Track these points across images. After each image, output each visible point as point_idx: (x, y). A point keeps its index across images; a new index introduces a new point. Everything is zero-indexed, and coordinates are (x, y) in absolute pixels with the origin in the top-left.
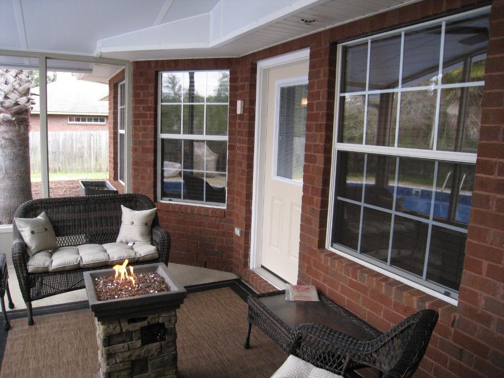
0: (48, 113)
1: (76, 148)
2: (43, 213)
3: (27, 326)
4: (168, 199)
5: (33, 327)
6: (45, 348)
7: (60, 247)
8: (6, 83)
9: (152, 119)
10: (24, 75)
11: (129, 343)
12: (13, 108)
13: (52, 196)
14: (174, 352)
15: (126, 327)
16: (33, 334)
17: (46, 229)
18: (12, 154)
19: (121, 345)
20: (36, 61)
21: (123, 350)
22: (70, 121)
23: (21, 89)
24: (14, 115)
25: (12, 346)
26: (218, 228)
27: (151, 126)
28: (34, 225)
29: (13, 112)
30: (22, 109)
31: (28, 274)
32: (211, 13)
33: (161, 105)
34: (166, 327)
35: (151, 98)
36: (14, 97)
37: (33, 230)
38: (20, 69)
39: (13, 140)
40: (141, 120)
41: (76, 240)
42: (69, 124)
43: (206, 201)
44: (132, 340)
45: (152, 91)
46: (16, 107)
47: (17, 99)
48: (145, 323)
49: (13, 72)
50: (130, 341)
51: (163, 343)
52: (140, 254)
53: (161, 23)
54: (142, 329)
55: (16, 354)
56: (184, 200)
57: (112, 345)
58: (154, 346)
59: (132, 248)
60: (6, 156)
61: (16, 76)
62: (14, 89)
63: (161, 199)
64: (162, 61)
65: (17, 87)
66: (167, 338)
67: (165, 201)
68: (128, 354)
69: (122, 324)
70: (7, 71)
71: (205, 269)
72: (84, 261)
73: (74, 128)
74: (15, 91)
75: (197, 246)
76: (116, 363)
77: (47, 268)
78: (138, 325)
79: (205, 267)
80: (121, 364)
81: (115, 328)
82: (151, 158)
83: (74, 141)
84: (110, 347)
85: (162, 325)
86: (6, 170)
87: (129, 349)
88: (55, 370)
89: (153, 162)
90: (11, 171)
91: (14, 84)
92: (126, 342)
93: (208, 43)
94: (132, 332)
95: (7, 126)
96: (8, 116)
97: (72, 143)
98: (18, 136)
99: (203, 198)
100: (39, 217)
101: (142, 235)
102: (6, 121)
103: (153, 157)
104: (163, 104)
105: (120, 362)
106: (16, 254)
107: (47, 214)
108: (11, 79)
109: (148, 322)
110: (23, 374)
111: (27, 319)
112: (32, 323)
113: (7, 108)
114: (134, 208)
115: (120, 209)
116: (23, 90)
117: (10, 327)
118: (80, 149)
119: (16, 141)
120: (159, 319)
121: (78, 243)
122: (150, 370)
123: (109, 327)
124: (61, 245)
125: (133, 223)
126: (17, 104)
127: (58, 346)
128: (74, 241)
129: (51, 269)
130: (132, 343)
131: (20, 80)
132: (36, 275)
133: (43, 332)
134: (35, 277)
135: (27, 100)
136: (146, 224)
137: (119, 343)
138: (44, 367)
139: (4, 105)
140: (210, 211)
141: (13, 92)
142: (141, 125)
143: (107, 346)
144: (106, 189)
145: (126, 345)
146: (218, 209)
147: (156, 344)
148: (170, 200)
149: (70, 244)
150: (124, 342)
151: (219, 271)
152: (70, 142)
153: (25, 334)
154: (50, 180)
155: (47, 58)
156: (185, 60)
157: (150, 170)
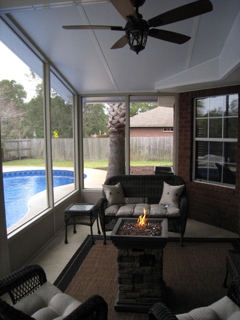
0: (130, 126)
1: (166, 147)
2: (119, 183)
3: (102, 245)
4: (199, 180)
5: (105, 246)
6: (106, 258)
7: (127, 203)
8: (113, 111)
9: (190, 129)
10: (122, 106)
11: (132, 263)
12: (117, 124)
13: (131, 174)
14: (160, 275)
15: (131, 253)
16: (104, 249)
17: (118, 193)
18: (115, 150)
19: (127, 263)
20: (124, 98)
21: (128, 267)
22: (164, 130)
23: (121, 113)
24: (116, 128)
25: (91, 254)
26: (229, 202)
27: (189, 133)
28: (112, 189)
29: (116, 126)
30: (121, 125)
31: (105, 216)
32: (220, 56)
33: (196, 120)
34: (156, 258)
35: (189, 115)
36: (117, 118)
37: (111, 192)
38: (121, 102)
39: (116, 142)
40: (183, 129)
41: (136, 201)
42: (164, 133)
43: (223, 183)
44: (135, 262)
45: (190, 111)
46: (118, 124)
47: (119, 119)
48: (142, 253)
49: (117, 105)
50: (133, 262)
51: (153, 268)
52: (169, 213)
53: (189, 68)
54: (141, 256)
55: (91, 258)
56: (209, 181)
57: (123, 262)
58: (148, 269)
59: (166, 209)
60: (112, 151)
61: (119, 106)
62: (117, 114)
63: (195, 180)
64: (195, 91)
65: (119, 112)
66: (156, 265)
67: (197, 181)
68: (131, 269)
69: (129, 251)
70: (114, 105)
71: (219, 228)
72: (135, 213)
73: (166, 135)
74: (118, 115)
75: (215, 213)
76: (124, 273)
77: (115, 214)
78: (139, 254)
79: (220, 227)
80: (127, 275)
81: (125, 252)
82: (189, 153)
83: (165, 143)
84: (121, 263)
85: (153, 257)
86: (112, 158)
87: (132, 267)
88: (106, 271)
89: (190, 156)
90: (114, 159)
91: (117, 111)
92: (131, 262)
93: (218, 77)
94: (135, 257)
95: (113, 134)
96: (114, 129)
97: (164, 144)
98: (119, 140)
99: (221, 181)
100: (116, 185)
101: (174, 201)
102: (113, 132)
103: (190, 153)
104: (198, 118)
105: (126, 273)
106: (99, 204)
107: (121, 184)
108: (116, 108)
109: (145, 253)
110: (90, 269)
111: (103, 241)
112: (105, 243)
113: (114, 125)
114: (171, 184)
115: (163, 184)
116: (122, 114)
117: (94, 243)
118: (168, 148)
119: (118, 143)
120: (151, 252)
121: (137, 202)
122: (144, 283)
123: (121, 251)
124: (128, 202)
125: (168, 193)
126: (118, 122)
127: (113, 259)
128: (135, 201)
129: (116, 215)
130: (134, 264)
131: (120, 108)
132: (109, 218)
133: (109, 250)
134: (108, 218)
135: (124, 120)
136: (177, 195)
137: (126, 262)
138: (101, 268)
139: (112, 123)
140: (224, 190)
141: (117, 115)
142: (183, 133)
143: (120, 262)
144: (170, 172)
145: (130, 264)
146: (230, 189)
147: (149, 267)
148: (200, 181)
149: (132, 202)
150: (129, 262)
151: (229, 232)
152: (163, 143)
153: (99, 249)
154: (131, 165)
155: (129, 96)
156: (209, 89)
157: (188, 161)
